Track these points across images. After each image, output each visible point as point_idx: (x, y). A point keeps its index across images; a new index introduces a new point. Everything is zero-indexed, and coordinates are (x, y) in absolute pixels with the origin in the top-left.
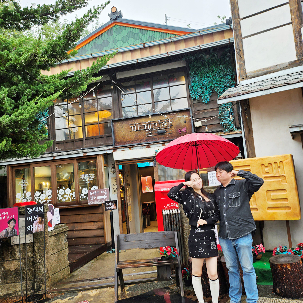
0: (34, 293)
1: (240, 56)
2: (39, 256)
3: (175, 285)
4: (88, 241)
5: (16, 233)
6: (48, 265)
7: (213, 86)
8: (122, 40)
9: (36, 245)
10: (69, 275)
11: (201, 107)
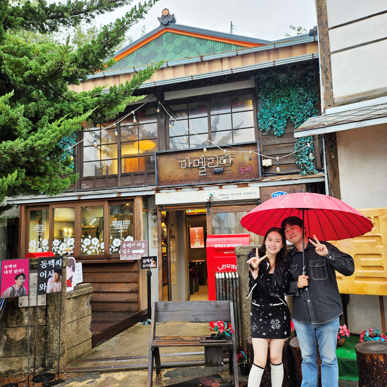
0: (44, 371)
1: (327, 77)
2: (53, 324)
3: (228, 373)
4: (118, 307)
5: (24, 293)
6: (64, 335)
7: (289, 114)
8: (173, 51)
9: (49, 309)
10: (90, 351)
11: (273, 140)
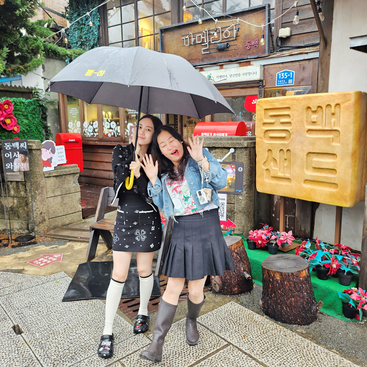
0: (29, 234)
2: (31, 197)
6: (43, 207)
9: (27, 185)
10: (80, 221)
